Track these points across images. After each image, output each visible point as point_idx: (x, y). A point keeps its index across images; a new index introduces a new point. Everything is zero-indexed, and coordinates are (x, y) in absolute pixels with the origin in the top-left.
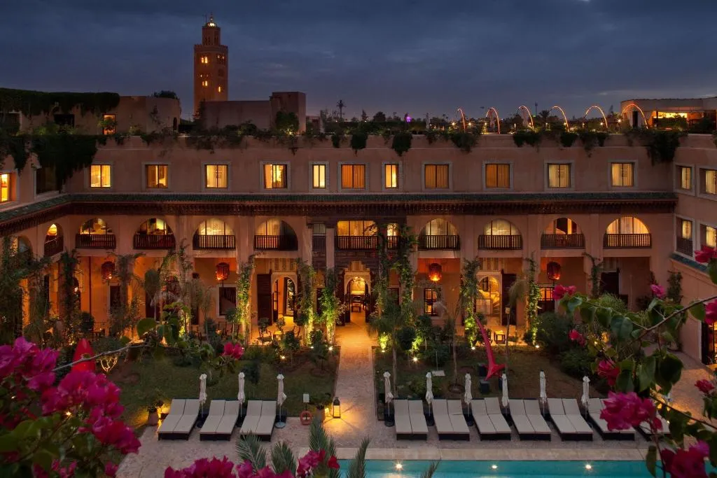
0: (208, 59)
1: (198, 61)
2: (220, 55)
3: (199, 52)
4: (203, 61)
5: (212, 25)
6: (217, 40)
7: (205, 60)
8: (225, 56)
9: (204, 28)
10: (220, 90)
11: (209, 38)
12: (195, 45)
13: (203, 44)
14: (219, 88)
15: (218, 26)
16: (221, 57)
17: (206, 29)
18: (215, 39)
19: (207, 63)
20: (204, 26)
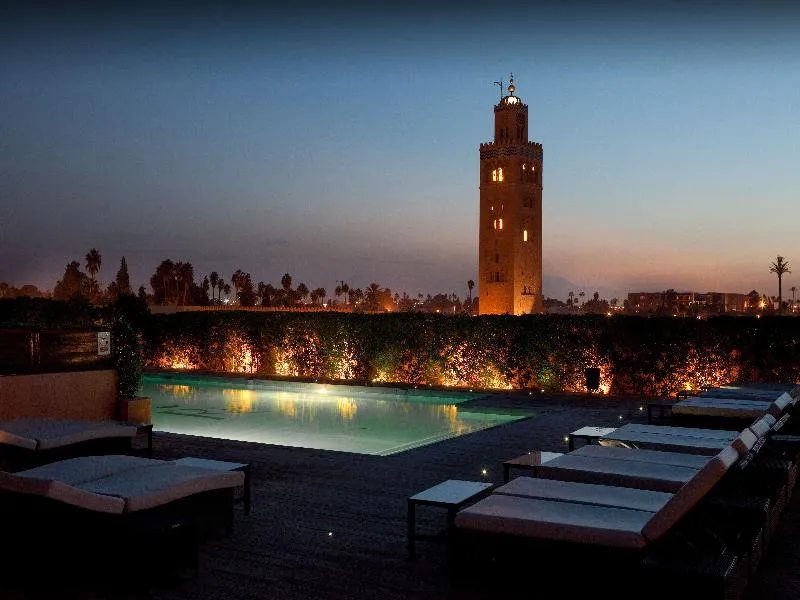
0: (504, 173)
1: (486, 178)
2: (526, 163)
3: (489, 157)
4: (494, 178)
5: (511, 100)
6: (522, 132)
7: (498, 176)
8: (536, 165)
9: (497, 110)
10: (525, 239)
11: (507, 128)
12: (482, 145)
13: (496, 141)
14: (525, 233)
15: (523, 103)
16: (528, 168)
17: (502, 109)
18: (518, 130)
19: (502, 183)
20: (497, 103)
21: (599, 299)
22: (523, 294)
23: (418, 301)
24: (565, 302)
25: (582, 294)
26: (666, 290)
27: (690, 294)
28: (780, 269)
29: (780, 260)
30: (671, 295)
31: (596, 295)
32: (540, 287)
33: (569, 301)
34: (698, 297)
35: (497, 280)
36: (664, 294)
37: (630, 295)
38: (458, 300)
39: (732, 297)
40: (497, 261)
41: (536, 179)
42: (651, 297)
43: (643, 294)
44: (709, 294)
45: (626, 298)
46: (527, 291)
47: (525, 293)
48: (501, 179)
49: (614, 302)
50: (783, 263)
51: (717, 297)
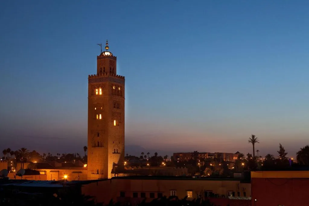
0: (102, 91)
1: (91, 93)
2: (115, 86)
3: (93, 82)
4: (97, 93)
5: (107, 54)
6: (113, 70)
7: (99, 92)
8: (121, 87)
9: (98, 58)
10: (115, 124)
11: (104, 68)
12: (89, 76)
13: (98, 74)
14: (115, 121)
15: (114, 55)
16: (117, 88)
17: (101, 58)
18: (111, 69)
19: (101, 95)
20: (99, 55)
21: (158, 156)
22: (113, 153)
23: (57, 157)
24: (139, 157)
25: (148, 153)
26: (193, 152)
27: (206, 153)
28: (253, 141)
29: (253, 136)
30: (196, 154)
31: (156, 154)
32: (124, 150)
33: (141, 157)
34: (210, 154)
35: (98, 146)
36: (192, 153)
37: (174, 154)
38: (80, 157)
39: (227, 154)
40: (98, 136)
41: (121, 94)
42: (185, 154)
43: (181, 153)
44: (215, 153)
45: (172, 155)
46: (116, 152)
47: (115, 153)
48: (101, 93)
49: (166, 157)
50: (255, 138)
51: (220, 155)
